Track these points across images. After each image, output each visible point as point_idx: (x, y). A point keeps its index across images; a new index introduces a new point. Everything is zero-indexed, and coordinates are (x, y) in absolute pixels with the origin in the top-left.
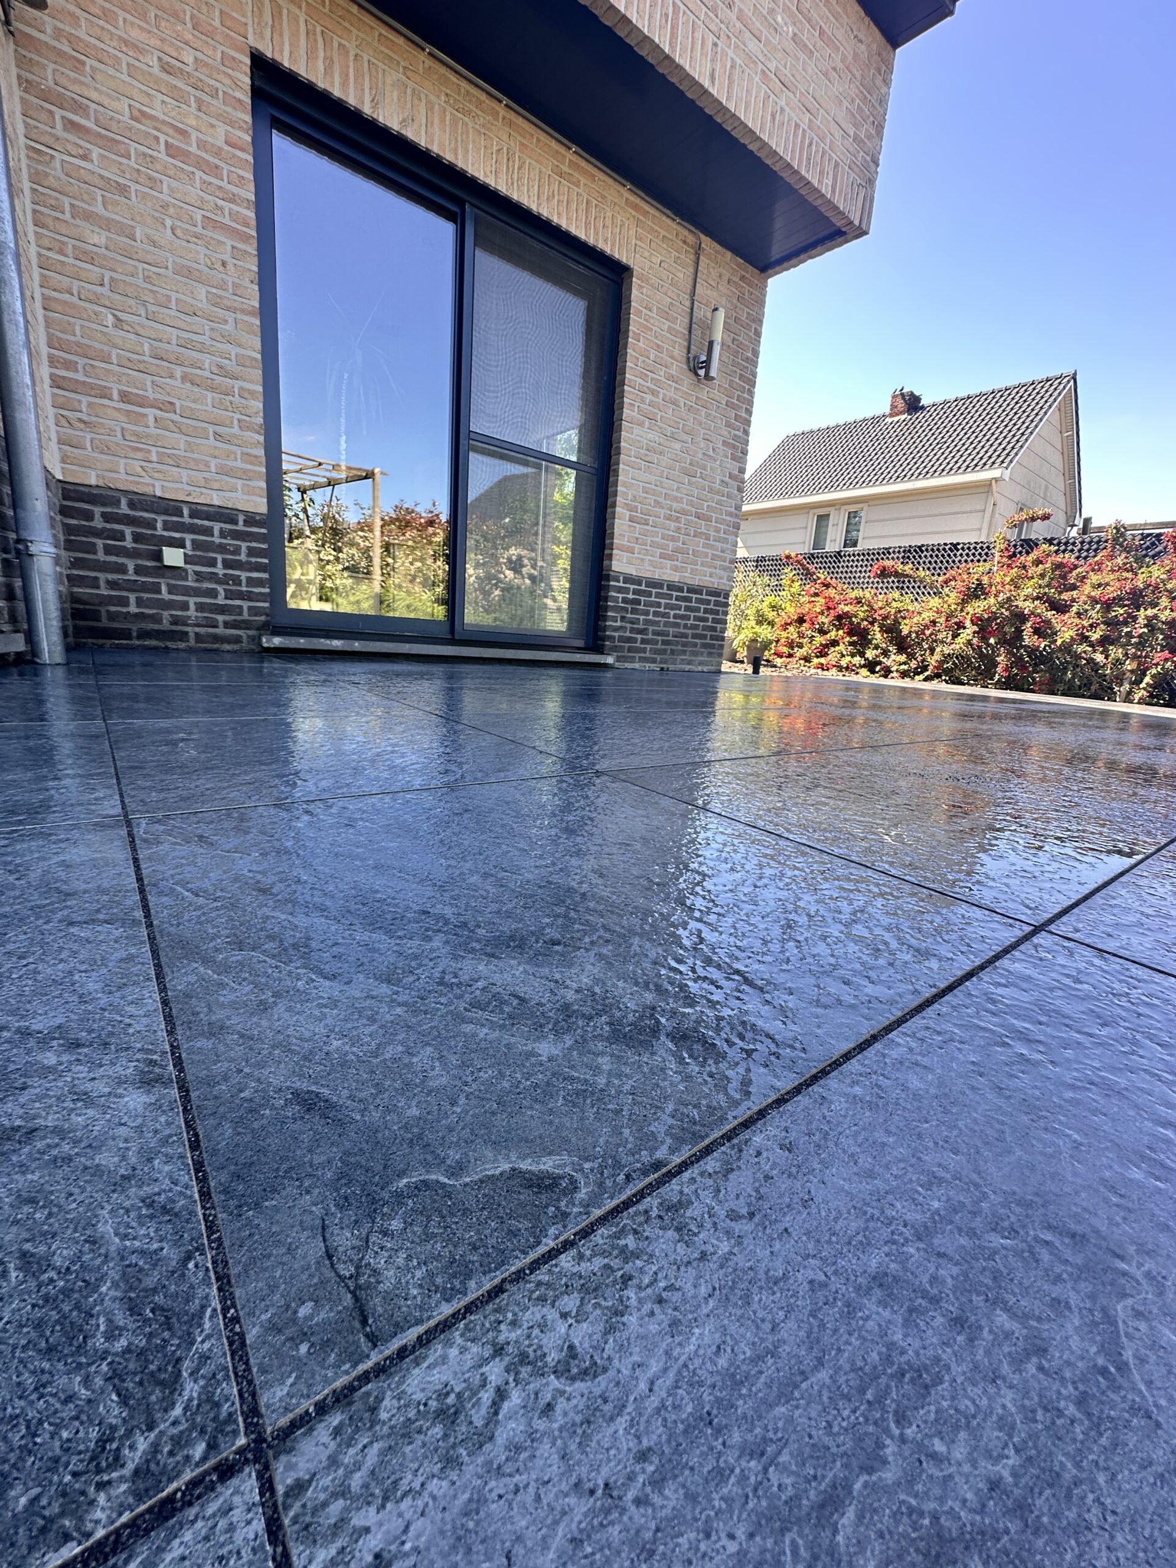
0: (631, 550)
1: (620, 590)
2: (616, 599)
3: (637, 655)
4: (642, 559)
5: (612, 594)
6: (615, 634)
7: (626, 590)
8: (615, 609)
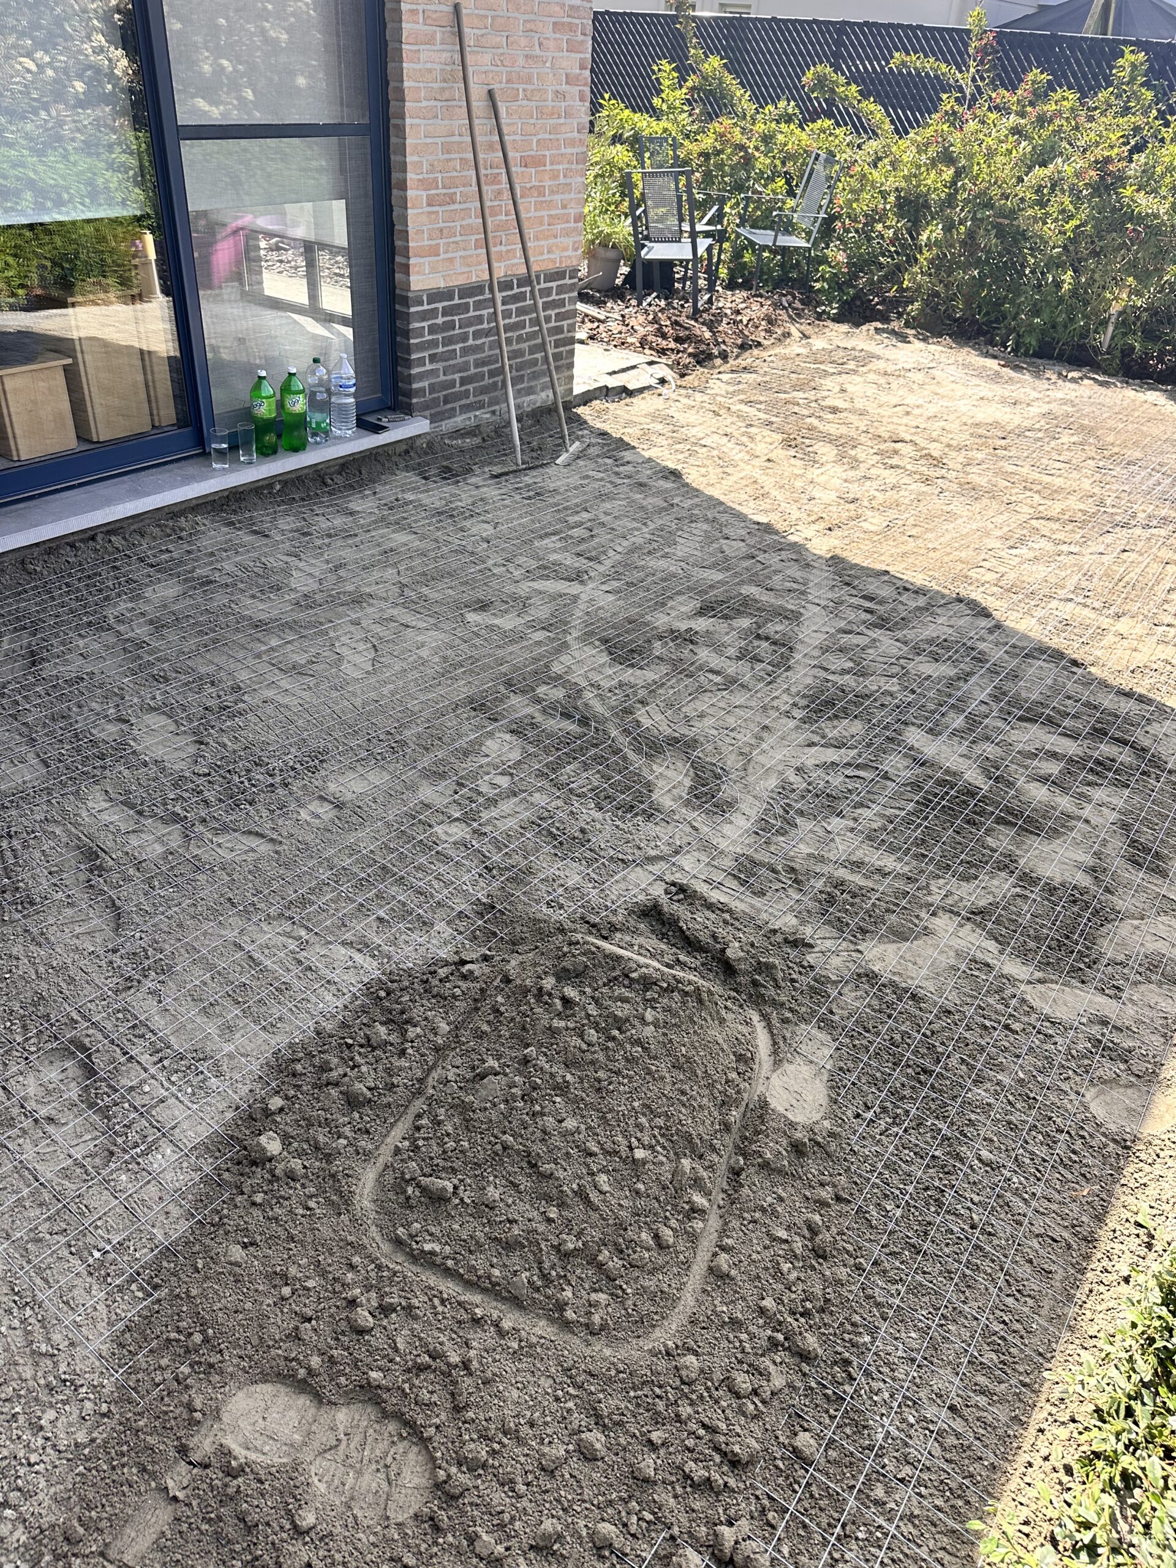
0: (434, 252)
1: (424, 316)
2: (420, 332)
3: (457, 405)
4: (451, 260)
5: (417, 325)
6: (425, 384)
7: (433, 313)
8: (421, 347)
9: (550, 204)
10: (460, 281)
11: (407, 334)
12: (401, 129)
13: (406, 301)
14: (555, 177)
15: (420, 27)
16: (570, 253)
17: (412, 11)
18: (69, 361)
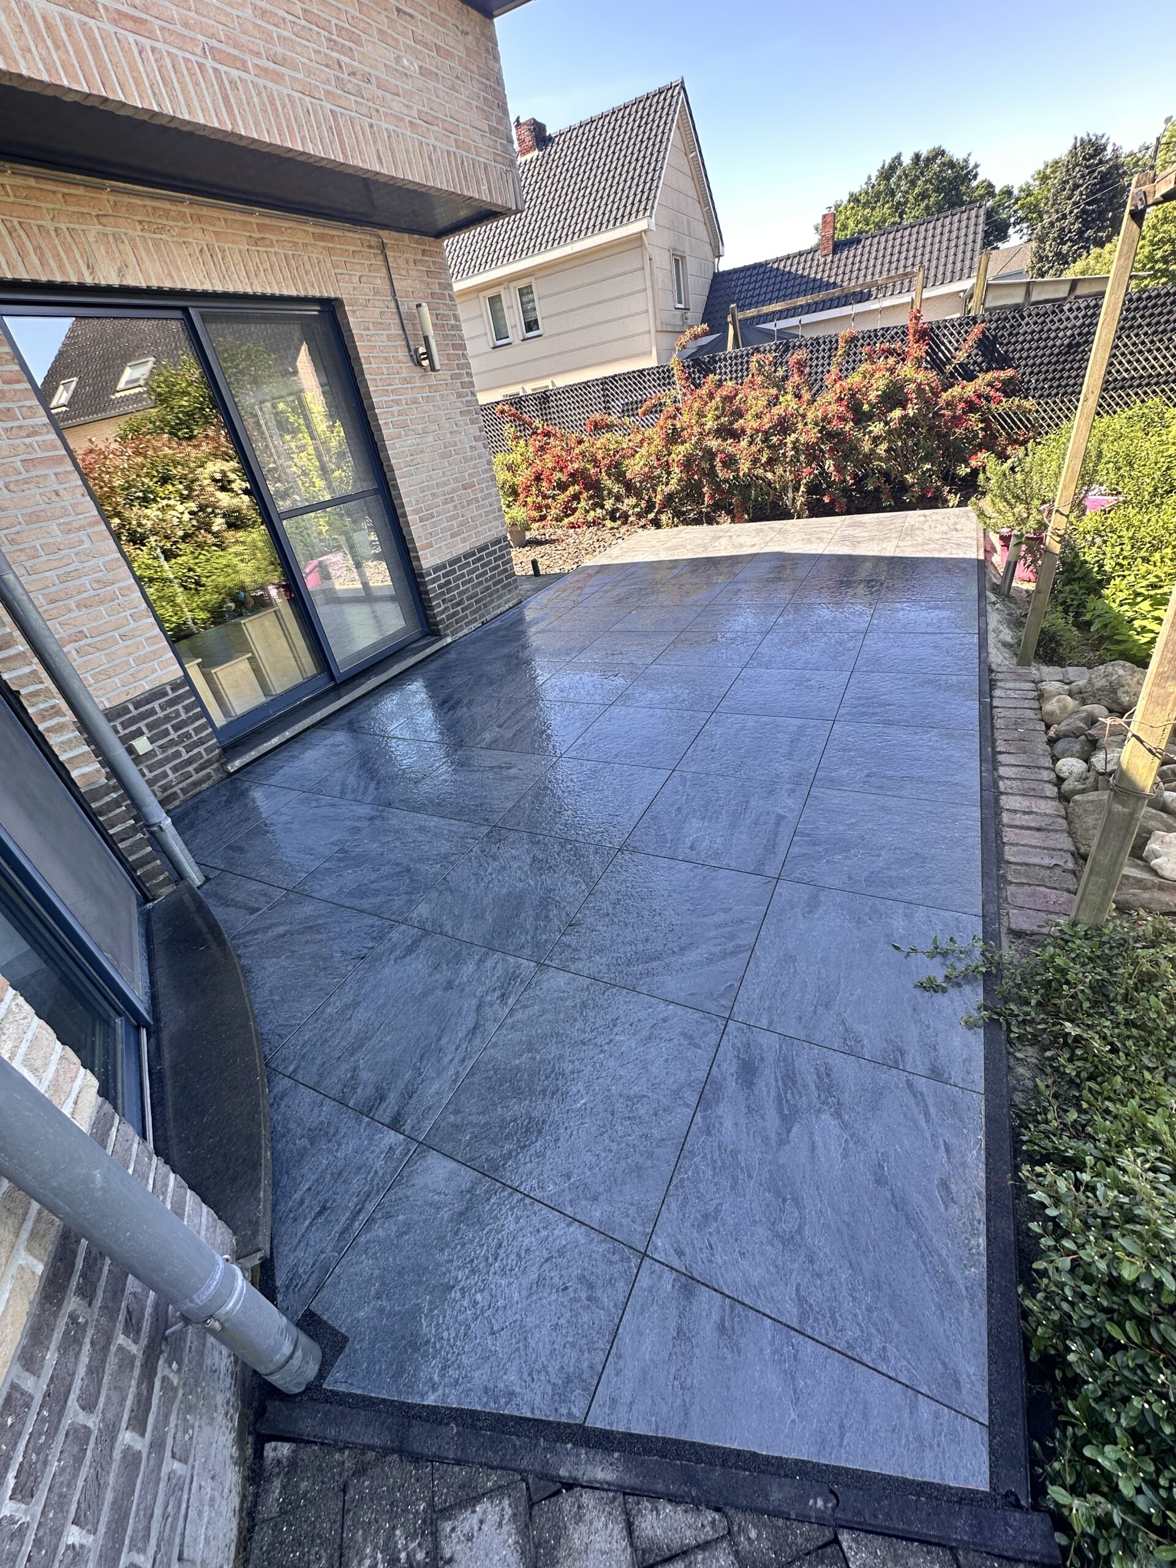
0: (430, 545)
2: (434, 590)
3: (463, 623)
4: (440, 548)
5: (430, 587)
6: (444, 616)
7: (438, 578)
8: (436, 597)
9: (483, 506)
10: (448, 557)
11: (427, 593)
12: (396, 486)
13: (422, 576)
14: (482, 491)
15: (392, 430)
16: (500, 528)
17: (386, 423)
18: (250, 655)
